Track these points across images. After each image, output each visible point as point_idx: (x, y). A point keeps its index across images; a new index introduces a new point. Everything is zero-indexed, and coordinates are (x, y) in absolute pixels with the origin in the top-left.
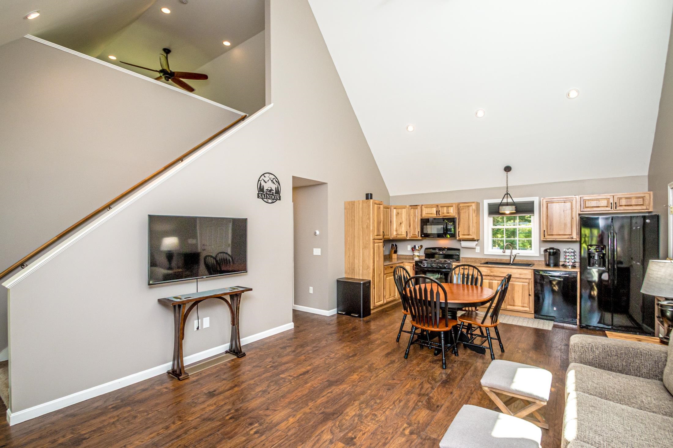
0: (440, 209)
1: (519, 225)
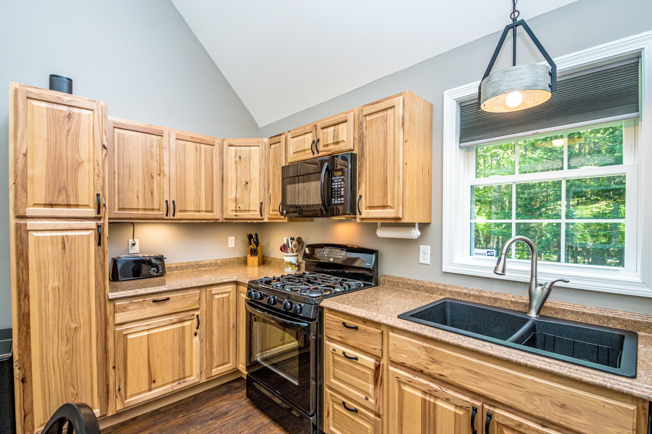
0: (321, 134)
1: (570, 167)
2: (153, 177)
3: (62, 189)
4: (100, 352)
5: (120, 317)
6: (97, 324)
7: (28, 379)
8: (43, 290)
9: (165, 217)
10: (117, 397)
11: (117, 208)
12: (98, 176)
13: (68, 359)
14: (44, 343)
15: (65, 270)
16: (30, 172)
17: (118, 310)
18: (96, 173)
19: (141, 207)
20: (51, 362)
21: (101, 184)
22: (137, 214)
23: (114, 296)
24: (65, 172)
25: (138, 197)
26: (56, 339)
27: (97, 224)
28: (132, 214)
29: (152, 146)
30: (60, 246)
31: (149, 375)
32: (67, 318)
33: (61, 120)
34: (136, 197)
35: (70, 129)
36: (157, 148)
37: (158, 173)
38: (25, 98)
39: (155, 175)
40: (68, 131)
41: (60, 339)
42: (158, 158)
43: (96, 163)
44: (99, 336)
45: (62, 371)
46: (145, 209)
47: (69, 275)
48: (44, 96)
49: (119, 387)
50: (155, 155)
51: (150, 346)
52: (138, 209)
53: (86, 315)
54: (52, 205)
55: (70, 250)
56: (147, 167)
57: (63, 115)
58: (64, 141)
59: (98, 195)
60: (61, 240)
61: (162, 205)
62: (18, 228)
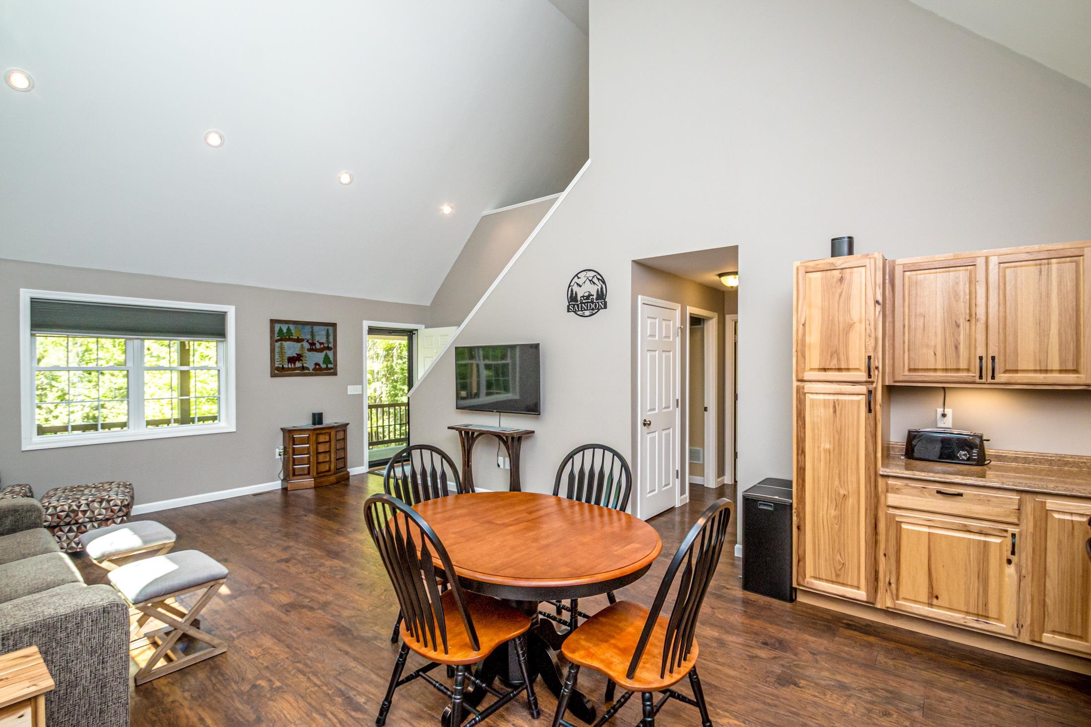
2: (958, 326)
3: (835, 353)
4: (869, 531)
5: (893, 499)
6: (866, 498)
7: (802, 528)
8: (816, 450)
9: (978, 380)
10: (887, 591)
11: (906, 368)
12: (870, 336)
13: (837, 524)
14: (816, 501)
15: (836, 433)
16: (807, 340)
17: (889, 490)
18: (867, 334)
19: (939, 366)
20: (821, 523)
21: (873, 345)
22: (934, 376)
23: (885, 472)
24: (837, 336)
25: (935, 354)
26: (826, 499)
27: (868, 388)
28: (926, 376)
29: (957, 283)
30: (831, 410)
31: (929, 585)
32: (837, 483)
33: (834, 285)
34: (933, 354)
35: (842, 292)
36: (965, 284)
37: (968, 319)
38: (804, 273)
39: (962, 322)
40: (840, 295)
41: (830, 501)
42: (968, 297)
43: (867, 322)
44: (868, 511)
45: (830, 535)
46: (946, 370)
47: (839, 439)
48: (819, 266)
49: (890, 580)
50: (962, 294)
51: (932, 548)
52: (935, 370)
53: (855, 485)
54: (825, 370)
55: (841, 414)
56: (950, 311)
57: (835, 280)
58: (836, 305)
59: (869, 358)
60: (833, 403)
61: (973, 364)
62: (798, 389)
